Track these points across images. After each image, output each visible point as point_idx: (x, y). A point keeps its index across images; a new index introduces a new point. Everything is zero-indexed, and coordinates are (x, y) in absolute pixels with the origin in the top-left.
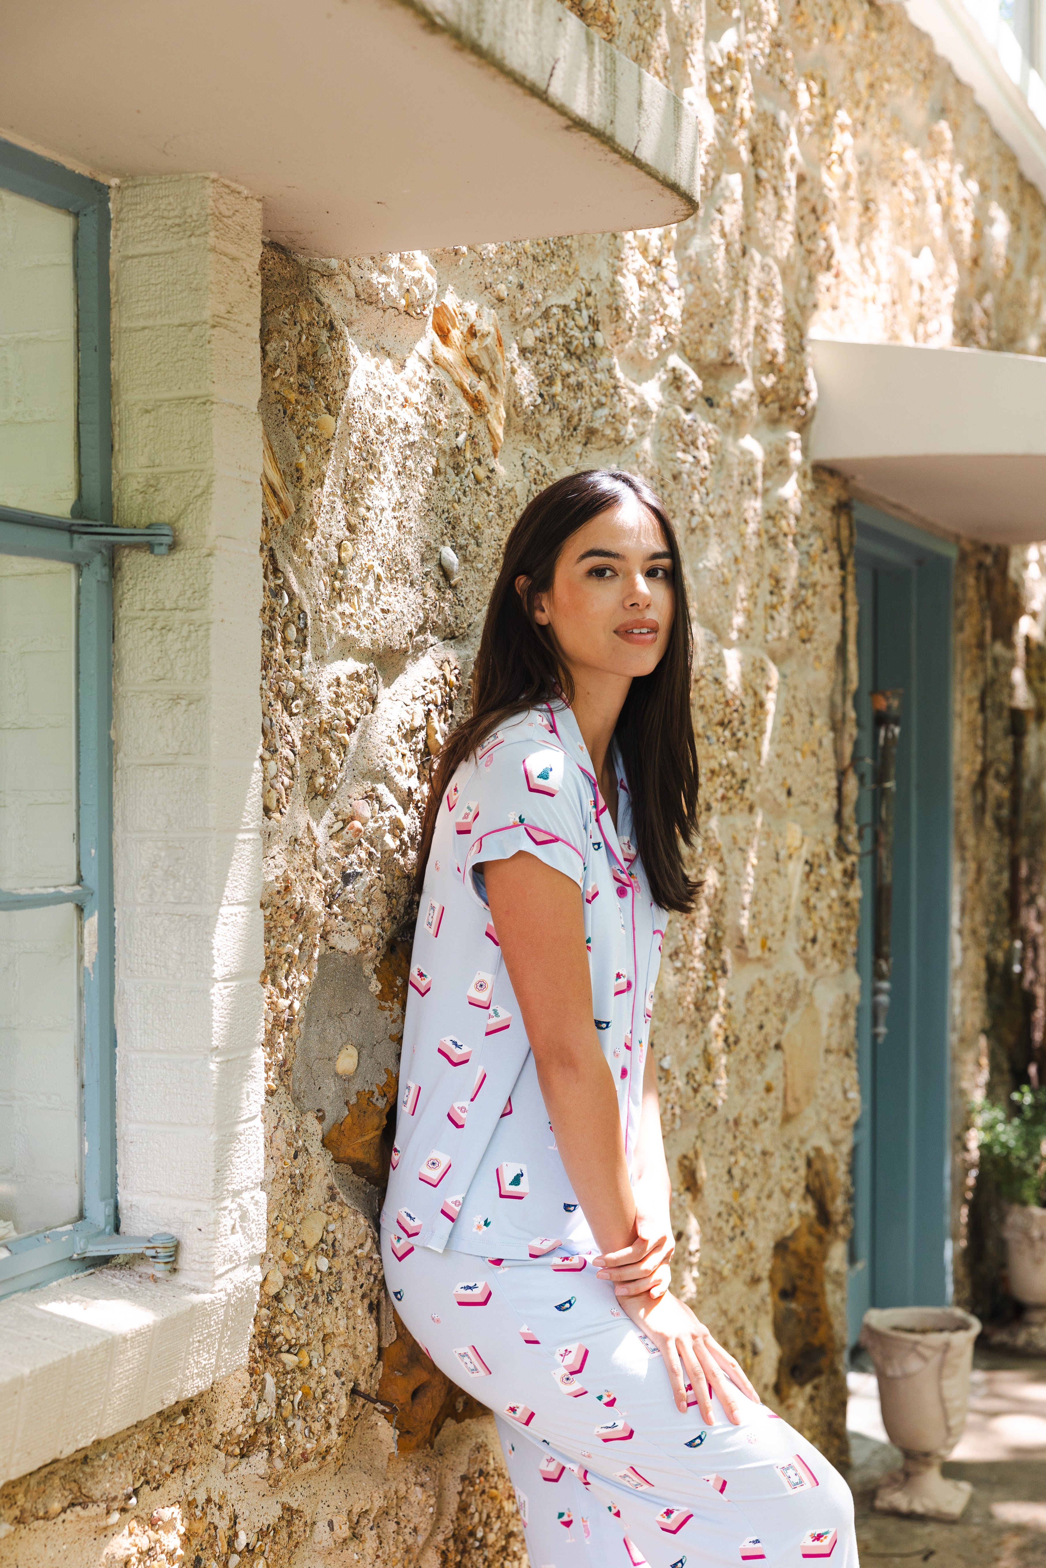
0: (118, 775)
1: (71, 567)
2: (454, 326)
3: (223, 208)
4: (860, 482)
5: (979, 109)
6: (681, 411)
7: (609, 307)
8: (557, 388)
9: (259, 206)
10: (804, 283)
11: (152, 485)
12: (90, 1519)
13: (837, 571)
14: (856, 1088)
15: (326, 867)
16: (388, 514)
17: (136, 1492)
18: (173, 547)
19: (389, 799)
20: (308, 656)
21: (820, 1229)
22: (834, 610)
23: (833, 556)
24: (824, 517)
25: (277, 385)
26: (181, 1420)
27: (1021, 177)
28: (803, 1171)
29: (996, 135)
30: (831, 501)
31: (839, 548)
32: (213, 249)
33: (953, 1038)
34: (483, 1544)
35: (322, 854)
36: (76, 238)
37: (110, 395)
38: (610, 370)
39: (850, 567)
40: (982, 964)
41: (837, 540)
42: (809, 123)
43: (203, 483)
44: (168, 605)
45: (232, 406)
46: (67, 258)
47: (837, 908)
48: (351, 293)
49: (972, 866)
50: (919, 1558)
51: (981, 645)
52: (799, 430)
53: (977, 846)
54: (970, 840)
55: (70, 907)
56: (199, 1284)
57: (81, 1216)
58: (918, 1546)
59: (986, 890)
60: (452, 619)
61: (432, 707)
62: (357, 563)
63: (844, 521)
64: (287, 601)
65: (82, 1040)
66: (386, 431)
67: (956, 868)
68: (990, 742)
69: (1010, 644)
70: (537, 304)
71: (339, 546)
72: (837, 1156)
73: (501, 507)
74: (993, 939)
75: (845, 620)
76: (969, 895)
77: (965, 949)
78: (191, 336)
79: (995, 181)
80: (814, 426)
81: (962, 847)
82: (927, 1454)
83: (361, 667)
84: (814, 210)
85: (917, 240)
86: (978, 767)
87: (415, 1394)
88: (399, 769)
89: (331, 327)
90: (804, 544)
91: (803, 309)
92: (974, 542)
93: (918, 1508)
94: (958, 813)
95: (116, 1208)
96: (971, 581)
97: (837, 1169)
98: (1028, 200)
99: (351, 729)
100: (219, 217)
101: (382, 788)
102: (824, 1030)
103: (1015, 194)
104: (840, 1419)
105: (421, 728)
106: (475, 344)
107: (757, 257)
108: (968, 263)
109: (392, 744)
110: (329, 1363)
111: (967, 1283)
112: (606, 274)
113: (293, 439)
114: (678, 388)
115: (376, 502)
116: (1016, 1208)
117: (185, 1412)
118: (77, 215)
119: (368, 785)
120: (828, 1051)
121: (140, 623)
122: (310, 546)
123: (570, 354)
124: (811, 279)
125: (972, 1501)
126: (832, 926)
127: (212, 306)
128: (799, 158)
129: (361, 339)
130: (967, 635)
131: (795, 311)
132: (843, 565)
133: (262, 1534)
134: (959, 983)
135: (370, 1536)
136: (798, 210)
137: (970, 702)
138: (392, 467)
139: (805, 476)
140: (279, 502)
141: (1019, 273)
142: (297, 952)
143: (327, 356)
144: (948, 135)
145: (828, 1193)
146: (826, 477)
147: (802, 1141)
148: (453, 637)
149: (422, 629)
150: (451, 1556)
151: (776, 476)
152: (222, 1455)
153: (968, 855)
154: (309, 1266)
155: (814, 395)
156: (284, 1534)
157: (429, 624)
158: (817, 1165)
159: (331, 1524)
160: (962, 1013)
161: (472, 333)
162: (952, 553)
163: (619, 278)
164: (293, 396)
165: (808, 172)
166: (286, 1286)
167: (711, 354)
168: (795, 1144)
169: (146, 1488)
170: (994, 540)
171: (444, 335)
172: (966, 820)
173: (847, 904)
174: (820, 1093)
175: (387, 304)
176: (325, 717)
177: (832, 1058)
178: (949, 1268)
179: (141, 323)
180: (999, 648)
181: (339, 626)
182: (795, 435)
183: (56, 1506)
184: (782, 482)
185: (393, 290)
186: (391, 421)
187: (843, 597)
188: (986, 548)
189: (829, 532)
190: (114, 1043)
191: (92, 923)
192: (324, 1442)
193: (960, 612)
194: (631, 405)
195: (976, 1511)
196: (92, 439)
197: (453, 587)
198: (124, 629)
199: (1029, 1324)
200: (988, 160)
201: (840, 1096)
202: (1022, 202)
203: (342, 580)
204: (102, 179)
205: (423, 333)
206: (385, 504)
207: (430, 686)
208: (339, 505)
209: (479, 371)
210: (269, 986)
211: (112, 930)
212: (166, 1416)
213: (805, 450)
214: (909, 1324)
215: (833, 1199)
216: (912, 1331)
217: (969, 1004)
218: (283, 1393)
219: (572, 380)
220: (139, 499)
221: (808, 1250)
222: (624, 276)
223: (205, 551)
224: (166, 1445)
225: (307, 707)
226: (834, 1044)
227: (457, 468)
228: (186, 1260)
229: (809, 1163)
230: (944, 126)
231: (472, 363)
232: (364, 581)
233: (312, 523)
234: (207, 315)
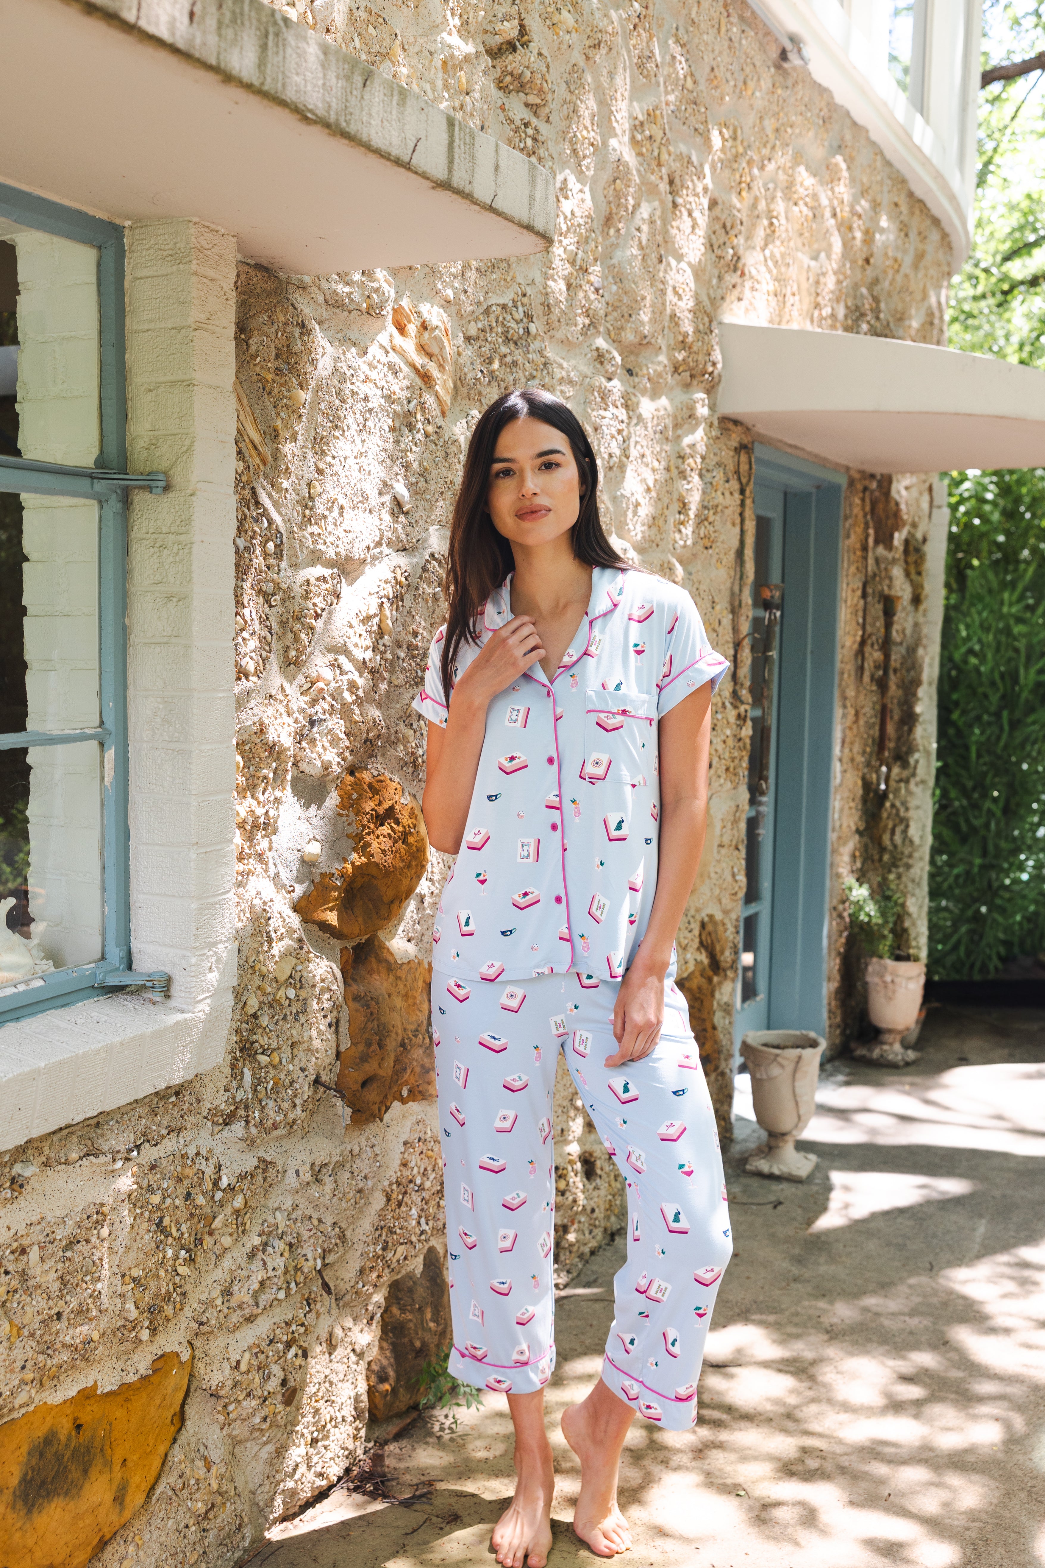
0: (131, 651)
1: (95, 503)
2: (410, 322)
3: (204, 243)
4: (760, 429)
5: (873, 144)
6: (603, 380)
7: (542, 304)
8: (496, 365)
9: (235, 240)
10: (715, 281)
11: (154, 444)
12: (100, 1165)
13: (737, 496)
14: (743, 872)
15: (296, 715)
16: (351, 461)
17: (138, 1147)
18: (167, 488)
19: (347, 665)
20: (284, 564)
21: (711, 973)
22: (734, 524)
23: (735, 485)
24: (727, 456)
25: (258, 369)
26: (173, 1099)
27: (911, 195)
28: (696, 932)
29: (888, 163)
30: (735, 444)
31: (739, 479)
32: (195, 273)
33: (832, 836)
34: (421, 1188)
35: (294, 706)
36: (99, 264)
37: (124, 378)
38: (540, 352)
39: (748, 493)
40: (860, 783)
41: (737, 472)
42: (722, 161)
43: (187, 443)
44: (164, 530)
45: (210, 386)
46: (93, 279)
47: (730, 742)
48: (321, 299)
49: (852, 712)
50: (770, 1206)
51: (865, 548)
52: (708, 392)
53: (856, 697)
54: (851, 693)
55: (94, 744)
56: (184, 1006)
57: (103, 958)
58: (772, 1198)
59: (862, 729)
60: (403, 536)
61: (385, 600)
62: (324, 497)
63: (744, 458)
64: (266, 524)
65: (103, 836)
66: (350, 401)
67: (838, 712)
68: (869, 620)
69: (889, 546)
70: (479, 303)
71: (309, 485)
72: (727, 921)
73: (447, 454)
74: (868, 764)
75: (742, 532)
76: (848, 732)
77: (844, 771)
78: (179, 336)
79: (886, 199)
80: (721, 388)
81: (844, 698)
82: (784, 1135)
83: (327, 572)
84: (724, 226)
85: (816, 246)
86: (858, 639)
87: (364, 1084)
88: (356, 645)
89: (303, 325)
90: (708, 476)
91: (713, 301)
92: (862, 472)
93: (776, 1171)
94: (842, 673)
95: (129, 952)
96: (857, 501)
97: (726, 930)
98: (917, 212)
99: (317, 616)
100: (201, 250)
101: (342, 659)
102: (718, 831)
103: (904, 208)
104: (726, 1107)
105: (375, 616)
106: (426, 335)
107: (673, 262)
108: (860, 262)
109: (351, 626)
110: (296, 1062)
111: (839, 1012)
112: (539, 279)
113: (271, 408)
114: (602, 363)
115: (340, 453)
116: (875, 960)
117: (177, 1094)
118: (100, 248)
119: (331, 657)
120: (721, 846)
121: (145, 542)
122: (285, 484)
123: (507, 340)
124: (720, 278)
125: (817, 1167)
126: (727, 755)
127: (195, 315)
128: (710, 186)
129: (331, 333)
130: (853, 540)
131: (706, 302)
132: (742, 492)
133: (241, 1177)
134: (838, 797)
135: (329, 1182)
136: (709, 226)
137: (853, 591)
138: (354, 427)
139: (711, 425)
140: (259, 454)
141: (906, 268)
142: (271, 775)
143: (298, 347)
144: (843, 166)
145: (718, 948)
146: (731, 425)
147: (698, 910)
148: (405, 550)
149: (379, 544)
150: (394, 1196)
151: (686, 426)
152: (209, 1124)
153: (848, 704)
154: (281, 994)
155: (719, 366)
156: (259, 1178)
157: (385, 540)
158: (710, 927)
159: (297, 1172)
160: (840, 818)
161: (424, 326)
162: (843, 481)
163: (550, 283)
164: (270, 377)
165: (721, 197)
166: (261, 1008)
167: (629, 336)
168: (692, 912)
169: (147, 1145)
170: (879, 471)
171: (402, 330)
172: (849, 678)
173: (740, 740)
174: (713, 875)
175: (352, 307)
176: (297, 608)
177: (723, 851)
178: (825, 1002)
179: (146, 326)
180: (881, 550)
181: (309, 542)
182: (701, 395)
183: (74, 1156)
184: (693, 431)
185: (356, 296)
186: (354, 393)
187: (741, 514)
188: (872, 476)
189: (731, 467)
190: (128, 838)
191: (110, 754)
192: (291, 1116)
193: (847, 525)
194: (558, 376)
195: (818, 1175)
196: (111, 411)
197: (406, 514)
198: (134, 547)
199: (882, 1043)
200: (881, 183)
201: (729, 878)
202: (912, 214)
203: (311, 509)
204: (117, 221)
205: (384, 328)
206: (348, 454)
207: (383, 585)
208: (310, 454)
209: (430, 356)
210: (249, 799)
211: (126, 760)
212: (160, 1095)
213: (712, 407)
214: (776, 1042)
215: (722, 952)
216: (777, 1047)
217: (846, 811)
218: (258, 1082)
219: (509, 359)
220: (145, 453)
221: (699, 988)
222: (555, 281)
223: (189, 492)
224: (163, 1116)
225: (284, 600)
226: (726, 840)
227: (411, 427)
228: (175, 990)
229: (703, 925)
230: (839, 159)
231: (422, 348)
232: (330, 509)
233: (287, 468)
234: (191, 321)
